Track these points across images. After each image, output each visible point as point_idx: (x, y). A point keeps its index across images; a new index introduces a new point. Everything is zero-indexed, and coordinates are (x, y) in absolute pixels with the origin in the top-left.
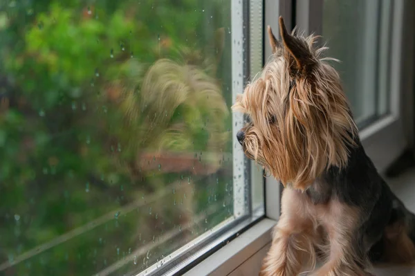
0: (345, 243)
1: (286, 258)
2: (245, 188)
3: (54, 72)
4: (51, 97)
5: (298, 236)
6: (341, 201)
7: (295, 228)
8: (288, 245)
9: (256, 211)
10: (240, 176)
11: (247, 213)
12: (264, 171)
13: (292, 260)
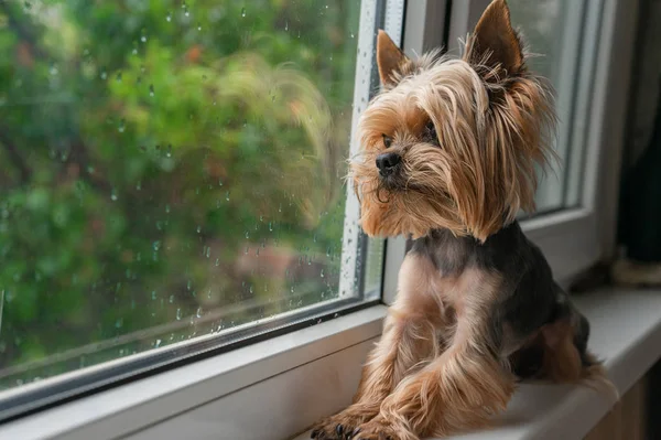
0: (477, 320)
1: (397, 350)
2: (357, 259)
3: (142, 133)
4: (135, 167)
5: (417, 322)
6: (479, 267)
7: (415, 311)
8: (403, 333)
9: (369, 295)
10: (350, 241)
11: (357, 295)
12: (386, 242)
13: (406, 354)
